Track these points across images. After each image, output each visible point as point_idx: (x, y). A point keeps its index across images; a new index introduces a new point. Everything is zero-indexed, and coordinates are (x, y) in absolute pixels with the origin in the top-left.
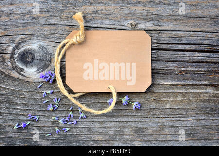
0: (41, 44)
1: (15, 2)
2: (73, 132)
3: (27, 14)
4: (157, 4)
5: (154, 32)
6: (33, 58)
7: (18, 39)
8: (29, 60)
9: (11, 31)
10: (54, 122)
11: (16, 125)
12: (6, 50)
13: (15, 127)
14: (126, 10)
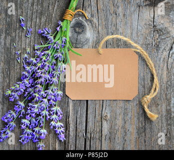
0: (91, 40)
1: (126, 18)
2: (17, 65)
3: (116, 28)
5: (100, 135)
6: (79, 33)
7: (95, 20)
8: (77, 29)
9: (101, 14)
10: (25, 49)
11: (23, 18)
12: (86, 10)
13: (21, 17)
14: (118, 111)
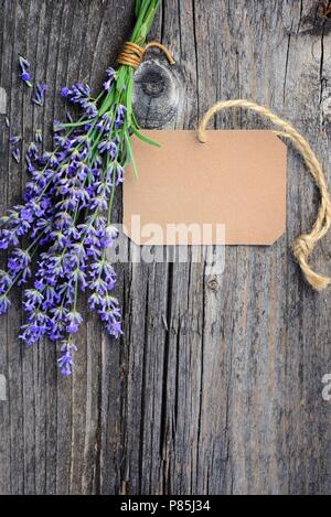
0: (180, 112)
1: (260, 62)
2: (12, 168)
3: (237, 85)
4: (253, 330)
5: (201, 323)
6: (153, 96)
7: (190, 66)
8: (149, 87)
9: (204, 53)
10: (30, 132)
11: (26, 62)
12: (169, 43)
13: (22, 59)
14: (241, 270)
